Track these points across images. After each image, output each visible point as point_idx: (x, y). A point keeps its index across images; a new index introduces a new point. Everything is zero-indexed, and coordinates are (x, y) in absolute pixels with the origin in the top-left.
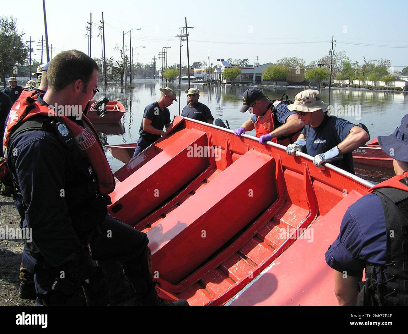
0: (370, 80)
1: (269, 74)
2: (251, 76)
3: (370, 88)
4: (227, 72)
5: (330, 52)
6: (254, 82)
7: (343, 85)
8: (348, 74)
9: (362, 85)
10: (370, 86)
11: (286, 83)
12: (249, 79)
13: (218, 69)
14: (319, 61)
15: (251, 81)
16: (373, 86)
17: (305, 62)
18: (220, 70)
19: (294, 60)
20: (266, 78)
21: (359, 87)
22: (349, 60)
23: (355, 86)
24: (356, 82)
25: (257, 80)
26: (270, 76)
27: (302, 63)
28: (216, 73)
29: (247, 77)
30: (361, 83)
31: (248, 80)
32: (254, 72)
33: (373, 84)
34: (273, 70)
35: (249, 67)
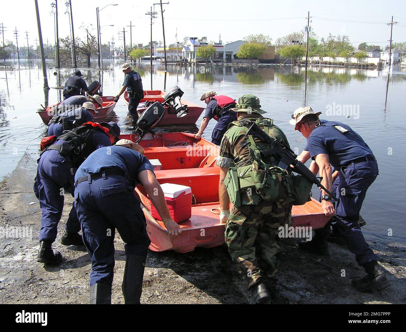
0: (342, 57)
1: (245, 52)
2: (221, 55)
3: (341, 65)
4: (202, 51)
5: (307, 28)
6: (225, 61)
7: (312, 62)
8: (317, 50)
9: (333, 62)
10: (341, 62)
11: (257, 61)
12: (219, 58)
13: (186, 48)
14: (285, 38)
15: (221, 60)
16: (345, 62)
17: (271, 39)
18: (187, 48)
19: (260, 37)
20: (242, 57)
21: (330, 63)
22: (316, 37)
23: (326, 63)
24: (326, 59)
25: (228, 59)
26: (246, 54)
27: (269, 40)
28: (184, 52)
29: (217, 56)
30: (332, 60)
31: (217, 58)
32: (224, 50)
33: (345, 61)
34: (249, 48)
35: (218, 45)
